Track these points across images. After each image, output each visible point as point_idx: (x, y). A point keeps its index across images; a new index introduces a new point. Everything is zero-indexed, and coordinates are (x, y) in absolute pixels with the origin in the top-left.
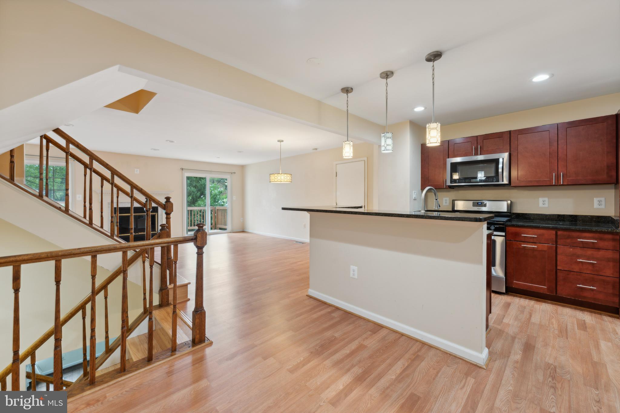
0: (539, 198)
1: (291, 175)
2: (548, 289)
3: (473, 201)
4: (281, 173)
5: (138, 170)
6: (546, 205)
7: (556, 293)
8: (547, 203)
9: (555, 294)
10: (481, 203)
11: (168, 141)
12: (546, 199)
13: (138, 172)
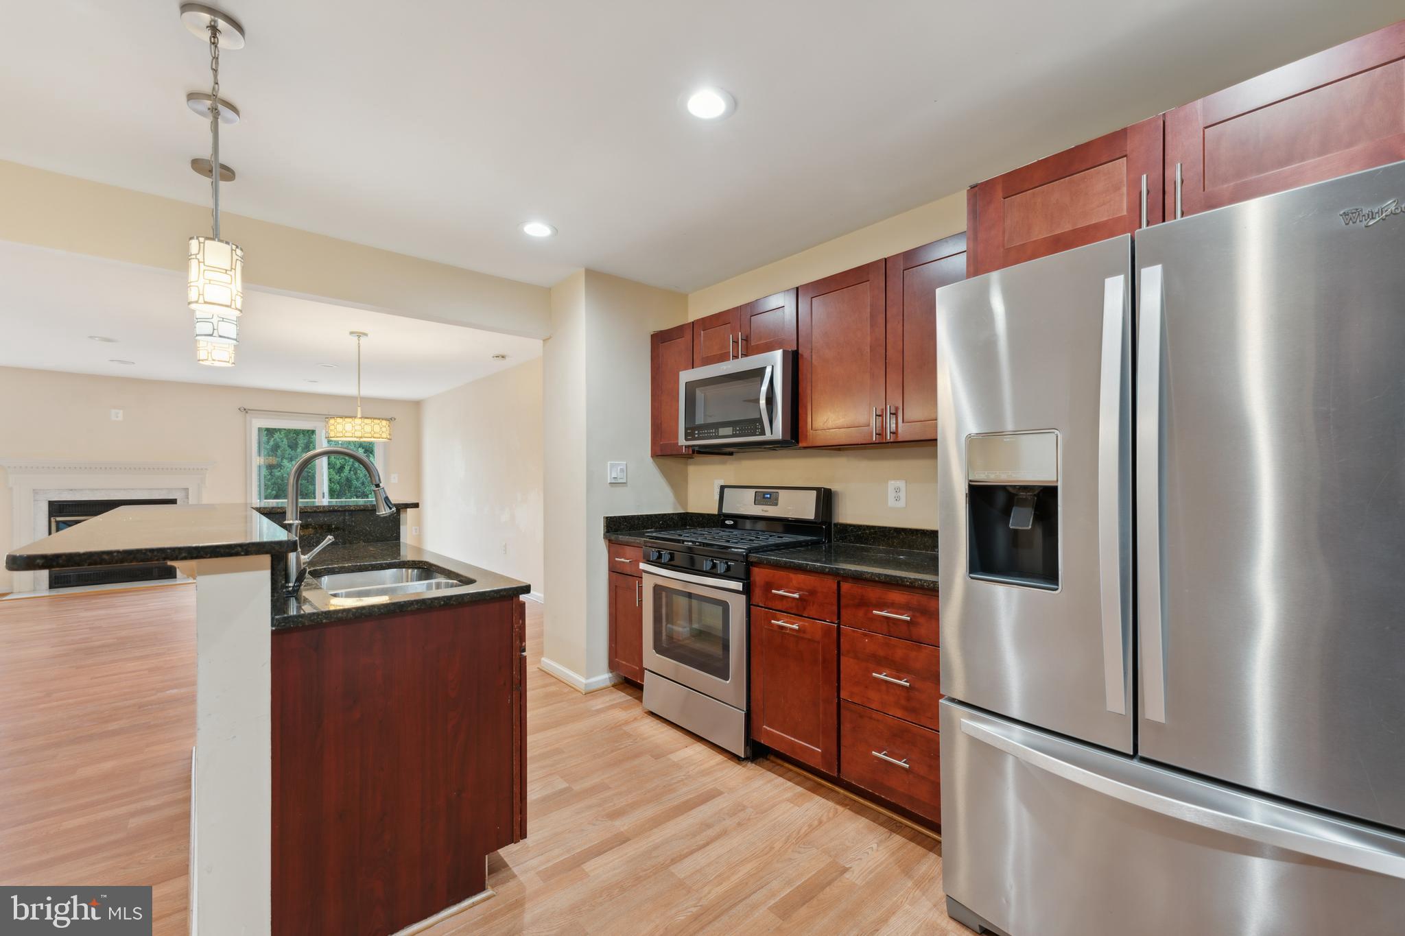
0: (887, 482)
1: (390, 420)
2: (823, 755)
3: (755, 490)
4: (359, 416)
5: (121, 412)
6: (902, 503)
7: (839, 771)
8: (903, 494)
9: (836, 775)
10: (770, 495)
11: (97, 339)
12: (901, 484)
13: (120, 418)
